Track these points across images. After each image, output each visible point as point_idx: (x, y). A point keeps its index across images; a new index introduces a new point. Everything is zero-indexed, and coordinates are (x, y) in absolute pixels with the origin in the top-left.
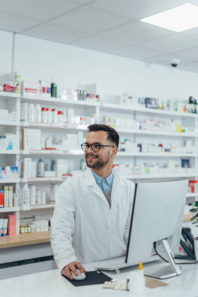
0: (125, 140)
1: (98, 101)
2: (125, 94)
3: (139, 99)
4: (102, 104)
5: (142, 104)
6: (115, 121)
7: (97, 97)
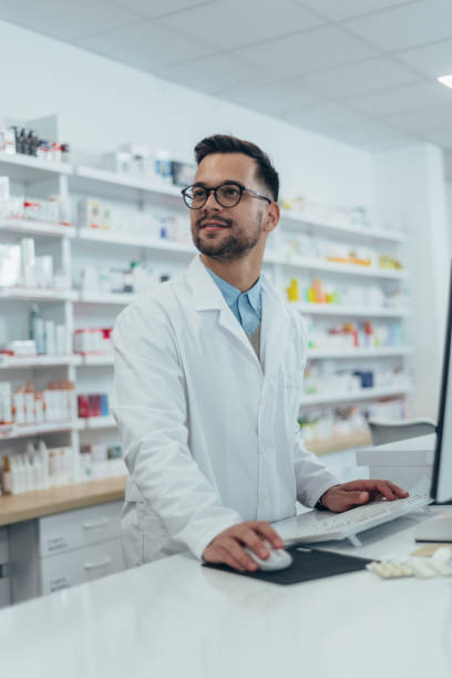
0: (133, 265)
1: (64, 160)
2: (126, 148)
3: (158, 163)
4: (75, 168)
5: (164, 175)
6: (107, 214)
7: (63, 148)
